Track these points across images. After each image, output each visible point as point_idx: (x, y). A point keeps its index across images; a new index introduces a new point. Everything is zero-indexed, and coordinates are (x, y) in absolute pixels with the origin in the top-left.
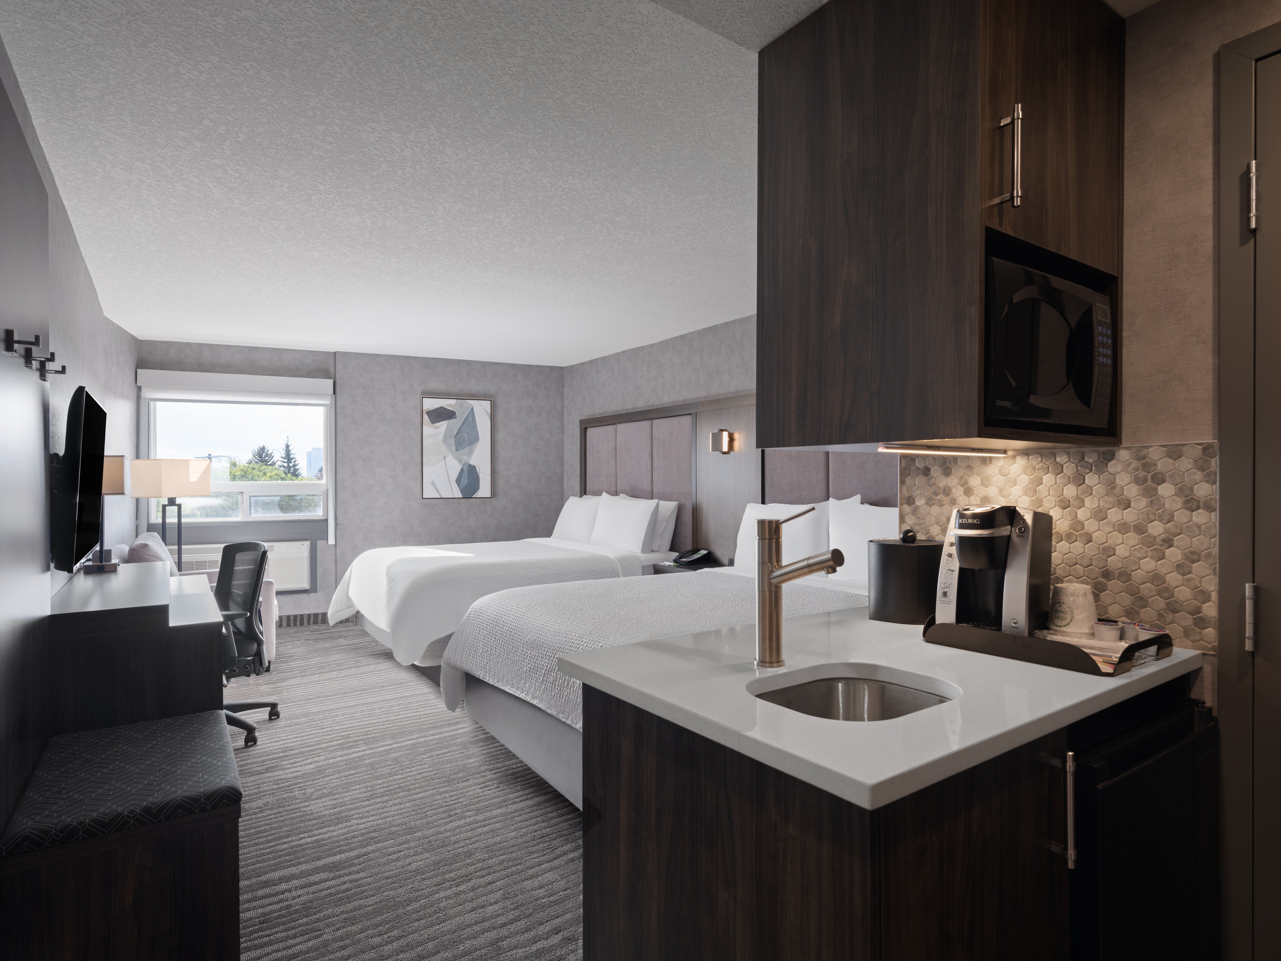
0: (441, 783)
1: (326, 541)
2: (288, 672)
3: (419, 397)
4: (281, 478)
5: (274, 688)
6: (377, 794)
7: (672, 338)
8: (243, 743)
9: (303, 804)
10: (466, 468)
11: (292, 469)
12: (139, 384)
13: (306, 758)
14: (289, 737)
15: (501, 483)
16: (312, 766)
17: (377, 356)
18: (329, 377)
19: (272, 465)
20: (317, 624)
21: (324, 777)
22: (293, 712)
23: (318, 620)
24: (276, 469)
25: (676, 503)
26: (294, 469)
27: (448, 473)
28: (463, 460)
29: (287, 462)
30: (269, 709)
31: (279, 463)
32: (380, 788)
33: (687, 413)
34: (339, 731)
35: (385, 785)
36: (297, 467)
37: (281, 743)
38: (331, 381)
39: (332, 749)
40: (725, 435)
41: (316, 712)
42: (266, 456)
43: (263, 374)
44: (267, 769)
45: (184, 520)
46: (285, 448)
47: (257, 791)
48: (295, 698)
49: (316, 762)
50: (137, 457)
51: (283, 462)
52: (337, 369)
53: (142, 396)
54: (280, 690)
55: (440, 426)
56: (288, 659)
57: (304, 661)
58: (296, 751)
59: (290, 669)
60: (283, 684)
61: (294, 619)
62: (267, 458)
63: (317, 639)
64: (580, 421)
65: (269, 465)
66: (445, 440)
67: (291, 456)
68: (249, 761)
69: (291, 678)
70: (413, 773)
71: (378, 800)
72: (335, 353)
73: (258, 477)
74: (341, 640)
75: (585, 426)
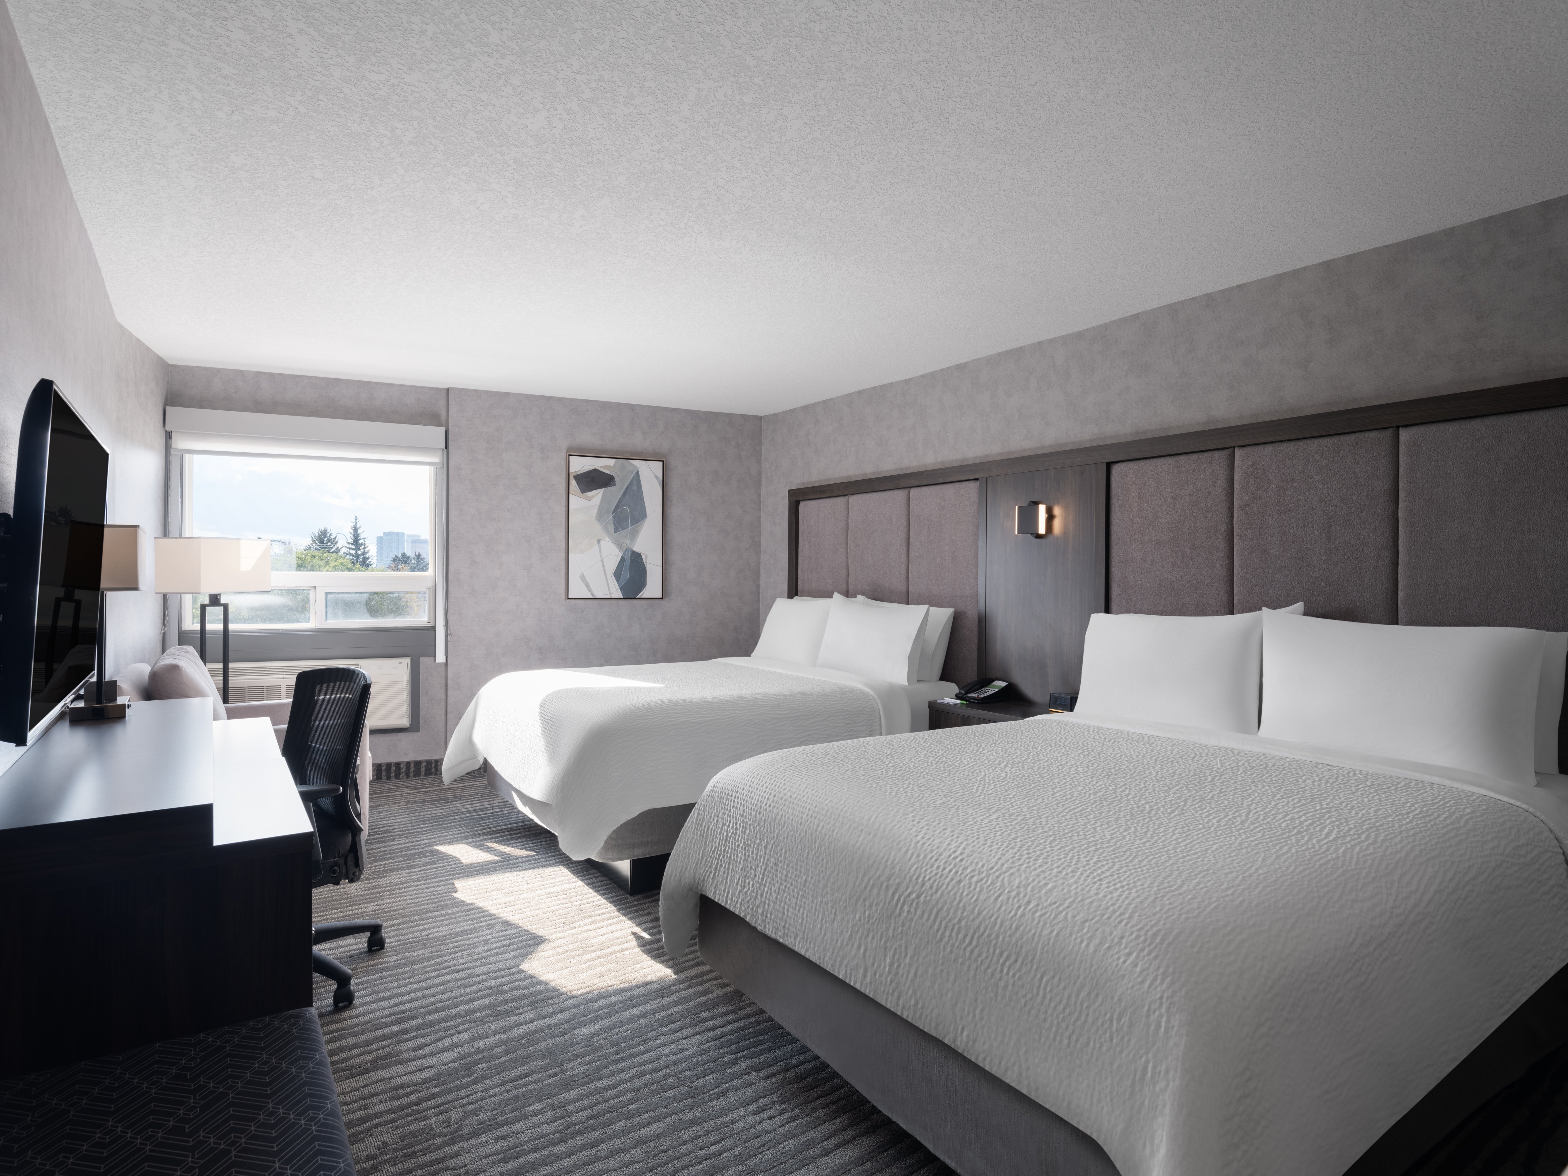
0: (681, 1101)
1: (432, 658)
2: (387, 859)
3: (564, 455)
4: (347, 568)
5: (369, 889)
6: (575, 1125)
7: (942, 370)
8: (330, 1001)
9: (448, 1150)
10: (628, 556)
11: (362, 557)
12: (168, 428)
13: (438, 1036)
14: (404, 989)
15: (675, 578)
16: (451, 1055)
17: (507, 394)
18: (439, 425)
19: (336, 553)
20: (420, 776)
21: (474, 1082)
22: (404, 937)
23: (420, 770)
24: (341, 557)
25: (950, 611)
26: (364, 557)
27: (603, 563)
28: (624, 544)
29: (355, 549)
30: (368, 934)
31: (344, 550)
32: (578, 1111)
33: (972, 478)
34: (484, 977)
35: (585, 1102)
36: (367, 555)
37: (393, 1001)
38: (442, 430)
39: (478, 1015)
40: (1042, 508)
41: (440, 937)
42: (329, 541)
43: (346, 418)
44: (375, 1061)
45: (231, 627)
46: (352, 531)
47: (362, 1113)
48: (404, 908)
49: (456, 1045)
50: (165, 533)
51: (350, 548)
52: (450, 413)
53: (173, 446)
54: (380, 892)
55: (593, 497)
56: (385, 835)
57: (409, 840)
58: (420, 1021)
59: (390, 854)
60: (382, 881)
61: (386, 770)
62: (329, 544)
63: (423, 801)
64: (789, 491)
65: (332, 553)
66: (600, 517)
67: (360, 542)
68: (343, 1043)
69: (394, 870)
70: (626, 1075)
71: (580, 1140)
72: (448, 389)
73: (319, 567)
74: (458, 803)
75: (797, 498)
